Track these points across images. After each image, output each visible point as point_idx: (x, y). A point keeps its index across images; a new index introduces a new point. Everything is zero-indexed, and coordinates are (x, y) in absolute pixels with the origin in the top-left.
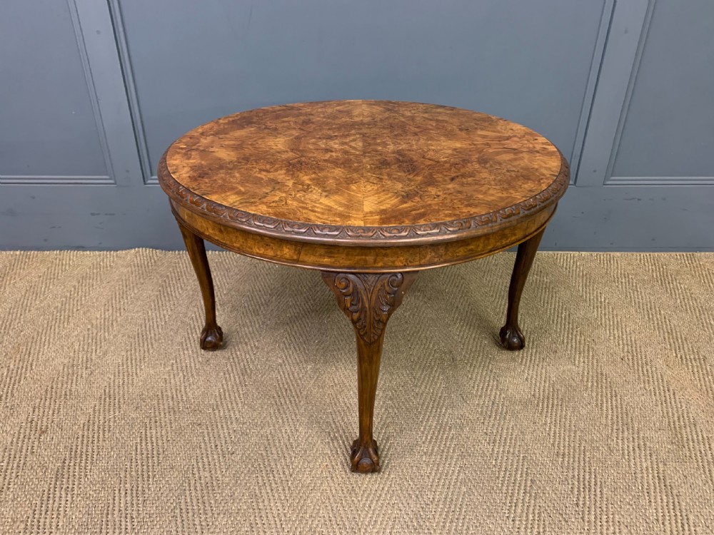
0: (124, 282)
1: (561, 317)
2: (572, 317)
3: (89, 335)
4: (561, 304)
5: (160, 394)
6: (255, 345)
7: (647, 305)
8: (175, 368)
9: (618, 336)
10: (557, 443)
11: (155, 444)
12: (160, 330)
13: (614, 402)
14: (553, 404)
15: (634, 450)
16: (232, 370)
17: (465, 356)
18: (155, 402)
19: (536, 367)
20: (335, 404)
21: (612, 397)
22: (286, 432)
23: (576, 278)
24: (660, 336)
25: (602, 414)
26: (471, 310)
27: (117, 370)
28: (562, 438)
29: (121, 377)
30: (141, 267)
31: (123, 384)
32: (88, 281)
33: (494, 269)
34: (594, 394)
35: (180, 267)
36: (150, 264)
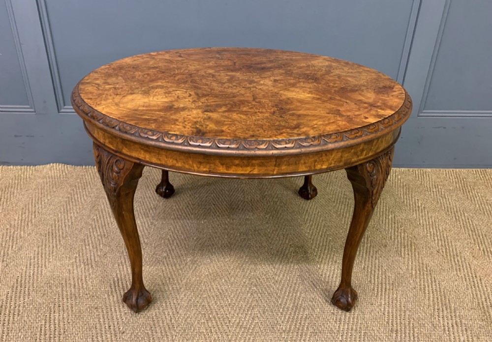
0: (40, 190)
1: (389, 218)
2: (396, 218)
3: (7, 233)
4: (388, 208)
5: (64, 282)
6: (144, 242)
7: (453, 209)
8: (78, 261)
9: (434, 234)
10: (391, 321)
11: (57, 326)
12: (67, 229)
13: (434, 287)
14: (386, 289)
15: (453, 326)
16: (125, 262)
17: (314, 249)
18: (60, 289)
19: (371, 258)
20: (210, 291)
21: (432, 282)
22: (169, 314)
23: (398, 188)
24: (466, 233)
25: (425, 296)
26: (318, 213)
27: (29, 262)
28: (395, 316)
29: (32, 268)
30: (55, 178)
31: (33, 274)
32: (10, 189)
33: (335, 180)
34: (418, 280)
35: (86, 178)
36: (62, 176)
